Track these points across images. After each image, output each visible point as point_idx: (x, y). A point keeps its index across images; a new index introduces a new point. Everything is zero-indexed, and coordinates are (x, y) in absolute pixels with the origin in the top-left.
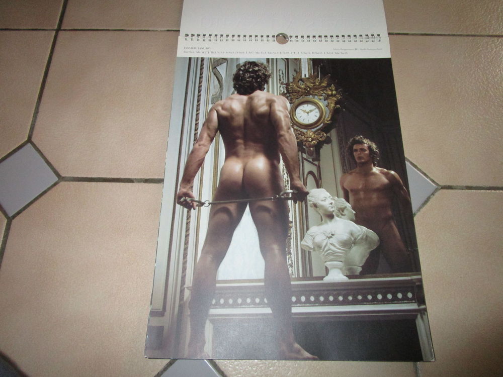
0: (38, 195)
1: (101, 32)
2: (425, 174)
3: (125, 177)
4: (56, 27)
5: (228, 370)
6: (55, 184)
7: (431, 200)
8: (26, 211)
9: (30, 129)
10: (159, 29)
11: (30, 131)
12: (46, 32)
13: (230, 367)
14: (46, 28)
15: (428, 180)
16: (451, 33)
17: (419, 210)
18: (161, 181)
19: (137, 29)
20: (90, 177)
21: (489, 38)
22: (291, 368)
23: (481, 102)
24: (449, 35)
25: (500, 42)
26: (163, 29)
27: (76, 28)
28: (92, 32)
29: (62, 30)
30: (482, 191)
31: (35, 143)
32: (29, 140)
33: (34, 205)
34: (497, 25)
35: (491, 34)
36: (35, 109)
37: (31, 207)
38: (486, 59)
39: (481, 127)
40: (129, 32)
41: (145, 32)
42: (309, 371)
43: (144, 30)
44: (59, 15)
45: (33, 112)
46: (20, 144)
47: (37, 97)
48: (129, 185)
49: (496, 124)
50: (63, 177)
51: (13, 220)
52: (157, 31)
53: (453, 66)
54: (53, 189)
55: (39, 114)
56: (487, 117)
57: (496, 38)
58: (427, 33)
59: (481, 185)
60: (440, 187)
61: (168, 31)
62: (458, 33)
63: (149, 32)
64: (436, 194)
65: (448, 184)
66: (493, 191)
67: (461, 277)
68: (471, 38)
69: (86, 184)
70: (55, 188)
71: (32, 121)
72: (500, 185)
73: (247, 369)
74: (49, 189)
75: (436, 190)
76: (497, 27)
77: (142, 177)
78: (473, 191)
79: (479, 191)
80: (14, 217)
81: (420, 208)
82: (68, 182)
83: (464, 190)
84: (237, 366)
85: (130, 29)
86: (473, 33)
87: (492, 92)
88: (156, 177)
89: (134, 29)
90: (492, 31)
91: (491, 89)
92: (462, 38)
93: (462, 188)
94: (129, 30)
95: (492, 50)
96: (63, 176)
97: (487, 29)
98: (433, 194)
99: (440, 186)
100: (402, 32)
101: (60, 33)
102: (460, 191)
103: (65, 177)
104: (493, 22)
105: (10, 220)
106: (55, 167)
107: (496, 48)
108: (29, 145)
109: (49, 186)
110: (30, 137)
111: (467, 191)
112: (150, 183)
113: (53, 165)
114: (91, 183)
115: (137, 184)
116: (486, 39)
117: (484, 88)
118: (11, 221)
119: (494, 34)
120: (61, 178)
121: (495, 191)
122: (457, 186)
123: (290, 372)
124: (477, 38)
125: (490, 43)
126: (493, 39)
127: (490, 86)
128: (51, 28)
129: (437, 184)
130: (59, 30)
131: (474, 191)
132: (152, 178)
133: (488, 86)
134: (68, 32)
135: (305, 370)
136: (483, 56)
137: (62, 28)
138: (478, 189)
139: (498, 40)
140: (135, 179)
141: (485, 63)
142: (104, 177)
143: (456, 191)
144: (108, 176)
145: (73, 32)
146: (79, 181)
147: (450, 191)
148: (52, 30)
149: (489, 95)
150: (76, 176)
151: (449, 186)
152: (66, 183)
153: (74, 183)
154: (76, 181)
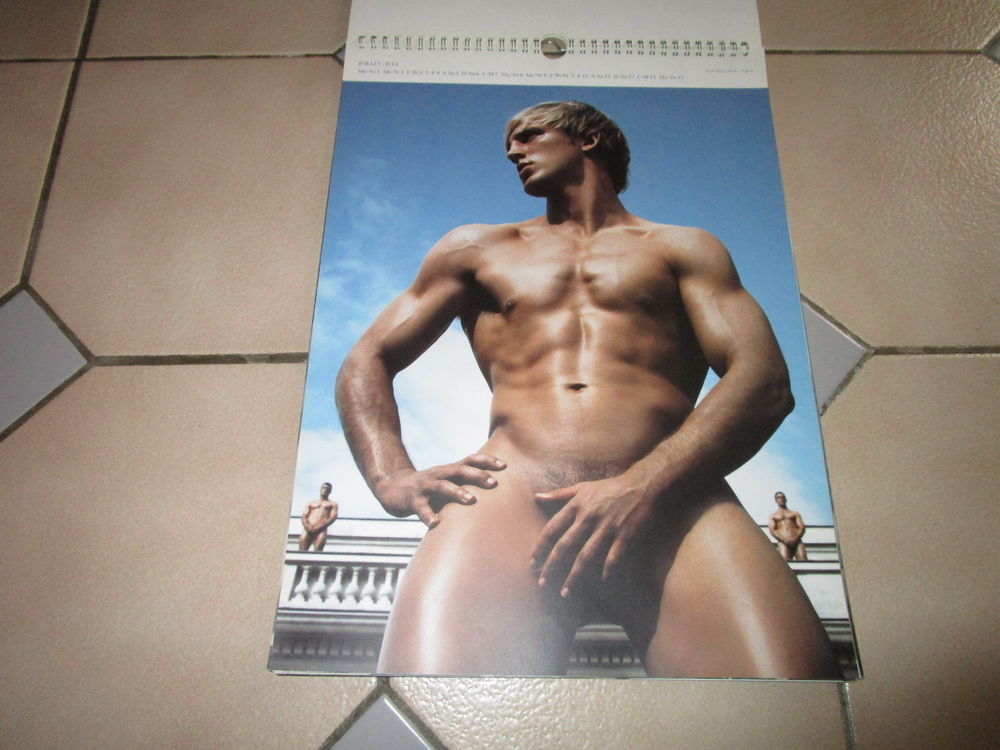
0: (45, 396)
2: (840, 326)
3: (227, 353)
4: (76, 55)
5: (458, 743)
6: (81, 373)
7: (856, 377)
9: (26, 260)
10: (289, 54)
11: (25, 266)
12: (55, 65)
13: (461, 738)
14: (52, 57)
15: (848, 337)
16: (875, 48)
17: (833, 398)
18: (301, 358)
20: (154, 354)
22: (588, 734)
23: (942, 180)
24: (871, 53)
25: (973, 63)
26: (297, 53)
27: (117, 55)
28: (149, 62)
29: (88, 60)
30: (957, 355)
31: (37, 290)
32: (25, 284)
33: (36, 417)
34: (965, 31)
35: (953, 48)
36: (36, 221)
37: (30, 421)
38: (947, 97)
40: (229, 62)
42: (627, 738)
43: (259, 57)
44: (82, 29)
45: (31, 226)
46: (5, 292)
47: (38, 195)
48: (237, 368)
49: (974, 223)
50: (98, 358)
52: (284, 57)
53: (885, 111)
54: (76, 383)
55: (45, 232)
56: (957, 210)
57: (964, 57)
59: (951, 344)
60: (873, 351)
61: (308, 56)
62: (890, 49)
63: (268, 60)
64: (866, 365)
65: (888, 344)
66: (978, 355)
68: (914, 58)
69: (146, 369)
70: (81, 380)
71: (30, 244)
72: (992, 344)
73: (497, 741)
74: (69, 382)
75: (866, 356)
76: (965, 35)
77: (263, 351)
78: (938, 356)
79: (951, 356)
81: (836, 394)
82: (107, 367)
83: (920, 356)
84: (477, 734)
85: (229, 54)
86: (919, 48)
87: (963, 160)
88: (293, 351)
89: (237, 54)
90: (956, 42)
91: (960, 155)
92: (898, 58)
93: (916, 351)
94: (227, 57)
95: (958, 80)
96: (97, 354)
97: (946, 39)
98: (859, 365)
99: (873, 348)
100: (778, 48)
101: (86, 66)
102: (912, 357)
103: (102, 357)
104: (957, 26)
106: (79, 337)
107: (966, 77)
108: (24, 293)
109: (67, 377)
110: (25, 278)
111: (926, 356)
112: (280, 363)
113: (76, 333)
114: (156, 367)
115: (254, 365)
116: (945, 59)
117: (948, 154)
119: (961, 48)
120: (92, 360)
121: (983, 356)
122: (907, 347)
123: (587, 742)
124: (927, 57)
125: (954, 65)
126: (960, 58)
127: (959, 148)
128: (65, 56)
129: (866, 345)
130: (81, 60)
131: (942, 356)
132: (284, 352)
133: (956, 148)
134: (102, 64)
135: (619, 735)
136: (941, 91)
137: (89, 56)
138: (948, 353)
139: (968, 61)
140: (249, 356)
141: (945, 104)
142: (182, 353)
143: (904, 357)
144: (193, 353)
145: (112, 63)
146: (131, 364)
147: (893, 358)
148: (68, 60)
149: (957, 166)
150: (125, 354)
151: (890, 348)
152: (103, 369)
153: (121, 368)
154: (124, 364)
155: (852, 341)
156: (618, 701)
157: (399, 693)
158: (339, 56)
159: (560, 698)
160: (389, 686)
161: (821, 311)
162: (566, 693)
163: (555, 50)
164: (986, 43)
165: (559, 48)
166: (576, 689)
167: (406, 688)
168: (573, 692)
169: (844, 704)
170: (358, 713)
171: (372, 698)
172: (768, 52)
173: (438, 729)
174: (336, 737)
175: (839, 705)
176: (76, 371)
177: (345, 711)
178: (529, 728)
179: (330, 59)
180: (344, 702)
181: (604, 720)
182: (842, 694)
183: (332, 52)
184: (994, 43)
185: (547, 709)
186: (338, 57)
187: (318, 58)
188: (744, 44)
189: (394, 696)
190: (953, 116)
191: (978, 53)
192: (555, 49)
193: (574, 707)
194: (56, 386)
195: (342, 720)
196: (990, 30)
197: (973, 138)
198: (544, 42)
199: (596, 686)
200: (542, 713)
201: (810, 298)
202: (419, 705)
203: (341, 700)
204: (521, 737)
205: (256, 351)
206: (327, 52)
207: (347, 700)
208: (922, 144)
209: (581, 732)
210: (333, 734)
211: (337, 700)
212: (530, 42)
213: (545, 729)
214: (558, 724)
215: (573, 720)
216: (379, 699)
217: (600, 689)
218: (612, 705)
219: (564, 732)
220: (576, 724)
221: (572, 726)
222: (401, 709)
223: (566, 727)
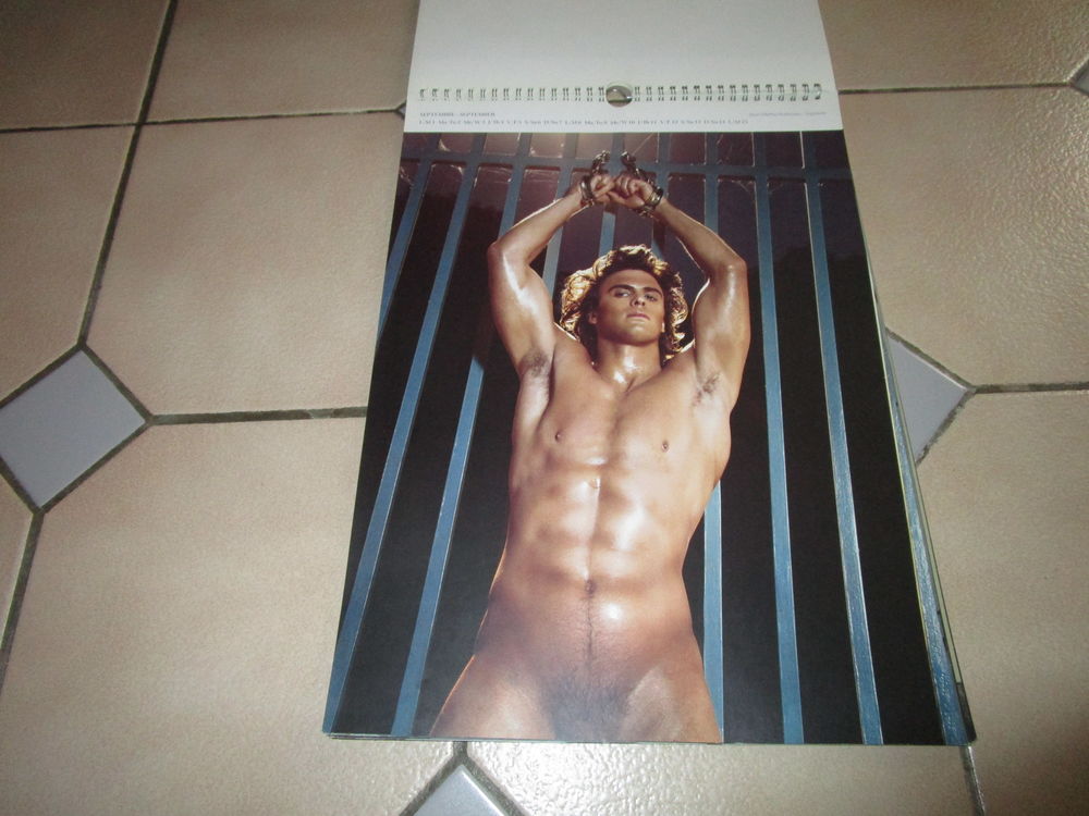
0: (101, 457)
1: (231, 123)
2: (938, 365)
3: (290, 408)
4: (136, 119)
6: (139, 432)
7: (958, 417)
8: (75, 492)
9: (84, 322)
10: (351, 110)
11: (83, 326)
12: (116, 130)
14: (112, 122)
15: (946, 376)
16: (955, 85)
17: (935, 439)
19: (304, 113)
20: (215, 412)
21: (1036, 90)
22: (686, 806)
23: (1036, 214)
24: (952, 89)
25: (1060, 95)
26: (359, 110)
27: (178, 118)
28: (211, 124)
29: (149, 124)
30: (1066, 393)
31: (94, 350)
32: (82, 345)
33: (92, 479)
34: (1049, 64)
35: (1038, 81)
36: (94, 282)
37: (86, 483)
38: (1034, 131)
39: (1043, 263)
40: (289, 121)
41: (323, 118)
43: (321, 115)
44: (143, 95)
45: (89, 287)
46: (61, 354)
47: (97, 256)
48: (301, 423)
49: (1075, 256)
50: (157, 417)
51: (46, 515)
52: (345, 114)
54: (134, 443)
55: (103, 291)
56: (1055, 243)
57: (1050, 90)
58: (907, 87)
59: (1060, 380)
60: (974, 390)
61: (370, 112)
62: (971, 85)
63: (330, 118)
64: (968, 404)
65: (991, 381)
68: (997, 92)
69: (206, 427)
70: (138, 440)
71: (88, 305)
74: (126, 442)
75: (967, 396)
76: (1050, 68)
77: (328, 406)
78: (1045, 393)
79: (1060, 393)
80: (48, 507)
81: (937, 435)
82: (166, 426)
83: (1025, 394)
85: (291, 113)
86: (1001, 83)
87: (1057, 192)
88: (359, 405)
89: (298, 112)
90: (1040, 76)
91: (1054, 188)
92: (979, 94)
93: (1021, 389)
94: (288, 116)
95: (1046, 113)
96: (155, 414)
97: (1029, 73)
98: (960, 405)
99: (975, 387)
100: (853, 88)
101: (146, 130)
102: (1018, 395)
103: (161, 416)
104: (1040, 59)
105: (40, 514)
106: (137, 397)
107: (1054, 108)
108: (82, 354)
109: (126, 436)
110: (83, 338)
111: (1033, 393)
112: (346, 417)
113: (134, 393)
114: (217, 424)
115: (318, 420)
116: (1028, 94)
117: (1040, 187)
118: (43, 516)
119: (1045, 81)
120: (151, 419)
122: (1010, 386)
124: (1011, 91)
125: (1040, 98)
126: (1046, 91)
127: (1052, 181)
128: (125, 122)
129: (967, 384)
130: (142, 123)
131: (1050, 393)
132: (350, 406)
133: (1048, 181)
134: (161, 128)
135: (719, 807)
136: (1027, 125)
137: (149, 120)
138: (1057, 390)
139: (1055, 93)
140: (313, 411)
141: (1034, 137)
142: (244, 410)
143: (1009, 395)
144: (254, 409)
145: (175, 126)
146: (190, 422)
147: (998, 397)
148: (129, 125)
149: (1051, 198)
150: (184, 413)
151: (992, 386)
152: (162, 428)
153: (181, 427)
154: (183, 423)
155: (951, 380)
156: (718, 770)
157: (478, 764)
158: (402, 111)
159: (653, 767)
160: (466, 756)
161: (916, 350)
162: (660, 760)
163: (622, 98)
164: (1072, 75)
165: (625, 96)
166: (671, 758)
167: (486, 759)
168: (667, 761)
169: (968, 769)
170: (433, 786)
171: (449, 769)
172: (841, 93)
173: (523, 802)
174: (410, 812)
175: (963, 771)
176: (133, 431)
177: (421, 784)
178: (620, 799)
179: (392, 115)
180: (419, 773)
181: (702, 790)
182: (965, 758)
183: (394, 108)
184: (1080, 75)
185: (639, 779)
186: (399, 112)
187: (380, 114)
188: (817, 85)
189: (472, 767)
190: (1043, 148)
191: (1064, 85)
192: (620, 97)
193: (668, 776)
194: (113, 447)
195: (416, 792)
196: (1075, 63)
197: (1067, 169)
198: (609, 91)
199: (691, 753)
200: (633, 783)
201: (904, 337)
202: (502, 778)
203: (415, 772)
204: (612, 809)
205: (320, 406)
206: (389, 108)
207: (422, 772)
208: (1011, 178)
209: (678, 803)
210: (406, 809)
211: (411, 771)
212: (595, 90)
213: (638, 801)
214: (651, 795)
215: (668, 791)
216: (456, 771)
217: (696, 757)
218: (710, 774)
219: (659, 804)
220: (672, 795)
221: (668, 797)
222: (479, 780)
223: (661, 799)
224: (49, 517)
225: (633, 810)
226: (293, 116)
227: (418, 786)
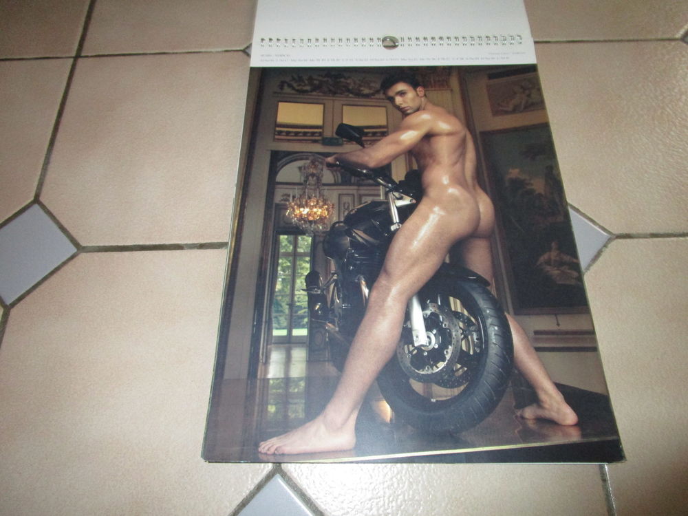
0: (48, 273)
2: (591, 220)
3: (171, 243)
4: (74, 54)
6: (73, 257)
7: (603, 254)
8: (31, 295)
9: (38, 185)
10: (214, 50)
11: (37, 188)
12: (61, 61)
14: (59, 55)
15: (596, 228)
17: (588, 268)
18: (222, 245)
19: (184, 51)
20: (122, 245)
21: (659, 42)
22: (422, 502)
24: (605, 41)
25: (674, 46)
26: (220, 50)
27: (101, 54)
28: (122, 57)
29: (82, 57)
30: (672, 239)
31: (45, 204)
32: (37, 200)
33: (42, 287)
35: (660, 37)
36: (45, 159)
37: (37, 290)
39: (660, 154)
40: (174, 56)
41: (196, 55)
42: (449, 506)
43: (194, 52)
44: (78, 38)
45: (42, 162)
46: (23, 206)
47: (47, 142)
48: (178, 253)
50: (84, 248)
51: (12, 310)
52: (211, 52)
54: (70, 264)
55: (51, 166)
57: (668, 42)
58: (575, 39)
59: (670, 231)
60: (614, 237)
61: (227, 51)
63: (201, 54)
64: (610, 246)
65: (625, 231)
67: (658, 358)
68: (632, 44)
69: (116, 254)
70: (72, 262)
71: (41, 174)
74: (64, 263)
75: (610, 240)
77: (195, 242)
78: (660, 239)
79: (669, 239)
80: (13, 305)
81: (590, 266)
82: (90, 253)
83: (648, 239)
85: (175, 51)
86: (636, 38)
88: (215, 241)
89: (180, 51)
90: (661, 33)
91: (668, 106)
92: (622, 44)
93: (645, 236)
94: (173, 53)
96: (84, 245)
97: (654, 32)
98: (605, 246)
99: (615, 235)
100: (541, 40)
101: (80, 61)
102: (641, 240)
103: (87, 247)
104: (661, 23)
105: (8, 309)
106: (72, 234)
108: (36, 207)
109: (63, 260)
110: (37, 196)
111: (651, 239)
112: (206, 249)
113: (70, 231)
114: (123, 253)
115: (189, 251)
120: (81, 249)
122: (638, 234)
123: (421, 508)
124: (642, 43)
125: (660, 48)
128: (67, 55)
129: (610, 233)
130: (78, 56)
131: (663, 239)
132: (209, 242)
134: (90, 59)
135: (444, 503)
137: (83, 54)
138: (667, 237)
139: (670, 45)
140: (186, 245)
142: (141, 243)
143: (636, 240)
144: (148, 243)
145: (98, 59)
146: (106, 251)
147: (628, 240)
148: (69, 57)
150: (102, 245)
151: (626, 234)
152: (88, 254)
153: (100, 254)
154: (102, 251)
155: (600, 230)
156: (443, 479)
157: (288, 474)
158: (247, 51)
159: (401, 477)
160: (281, 468)
161: (577, 210)
162: (406, 473)
163: (392, 44)
164: (682, 33)
165: (394, 43)
167: (294, 471)
168: (411, 473)
169: (604, 480)
170: (259, 487)
171: (269, 477)
172: (536, 43)
173: (317, 499)
174: (244, 504)
175: (601, 482)
176: (69, 256)
177: (251, 486)
178: (380, 497)
179: (241, 53)
180: (250, 479)
181: (432, 492)
182: (603, 474)
183: (242, 48)
185: (392, 485)
186: (246, 52)
187: (232, 52)
188: (519, 36)
189: (284, 475)
191: (677, 40)
192: (391, 43)
193: (411, 483)
194: (56, 266)
195: (248, 492)
196: (684, 25)
197: (676, 94)
198: (384, 40)
199: (426, 469)
200: (388, 487)
202: (303, 483)
203: (247, 478)
204: (374, 504)
205: (191, 242)
206: (238, 49)
207: (252, 479)
209: (417, 500)
211: (244, 477)
213: (391, 499)
214: (400, 495)
215: (411, 492)
216: (274, 479)
217: (429, 471)
218: (438, 482)
219: (405, 501)
220: (413, 495)
221: (410, 497)
222: (289, 484)
223: (406, 498)
224: (14, 312)
225: (388, 504)
226: (176, 53)
227: (249, 487)
